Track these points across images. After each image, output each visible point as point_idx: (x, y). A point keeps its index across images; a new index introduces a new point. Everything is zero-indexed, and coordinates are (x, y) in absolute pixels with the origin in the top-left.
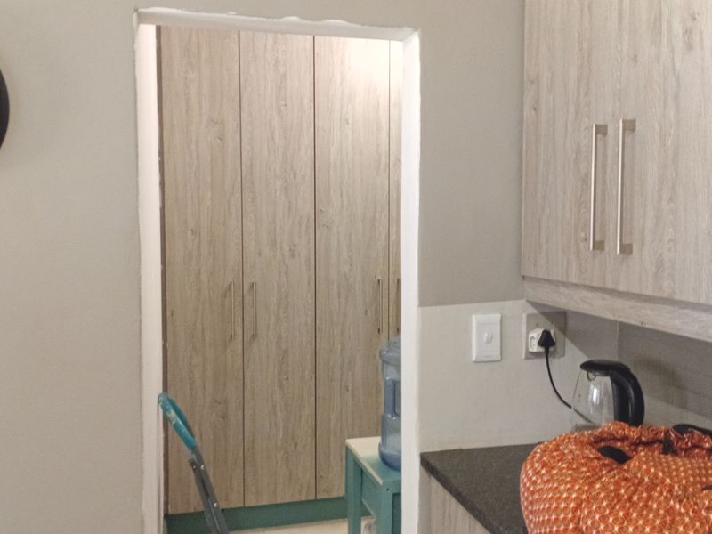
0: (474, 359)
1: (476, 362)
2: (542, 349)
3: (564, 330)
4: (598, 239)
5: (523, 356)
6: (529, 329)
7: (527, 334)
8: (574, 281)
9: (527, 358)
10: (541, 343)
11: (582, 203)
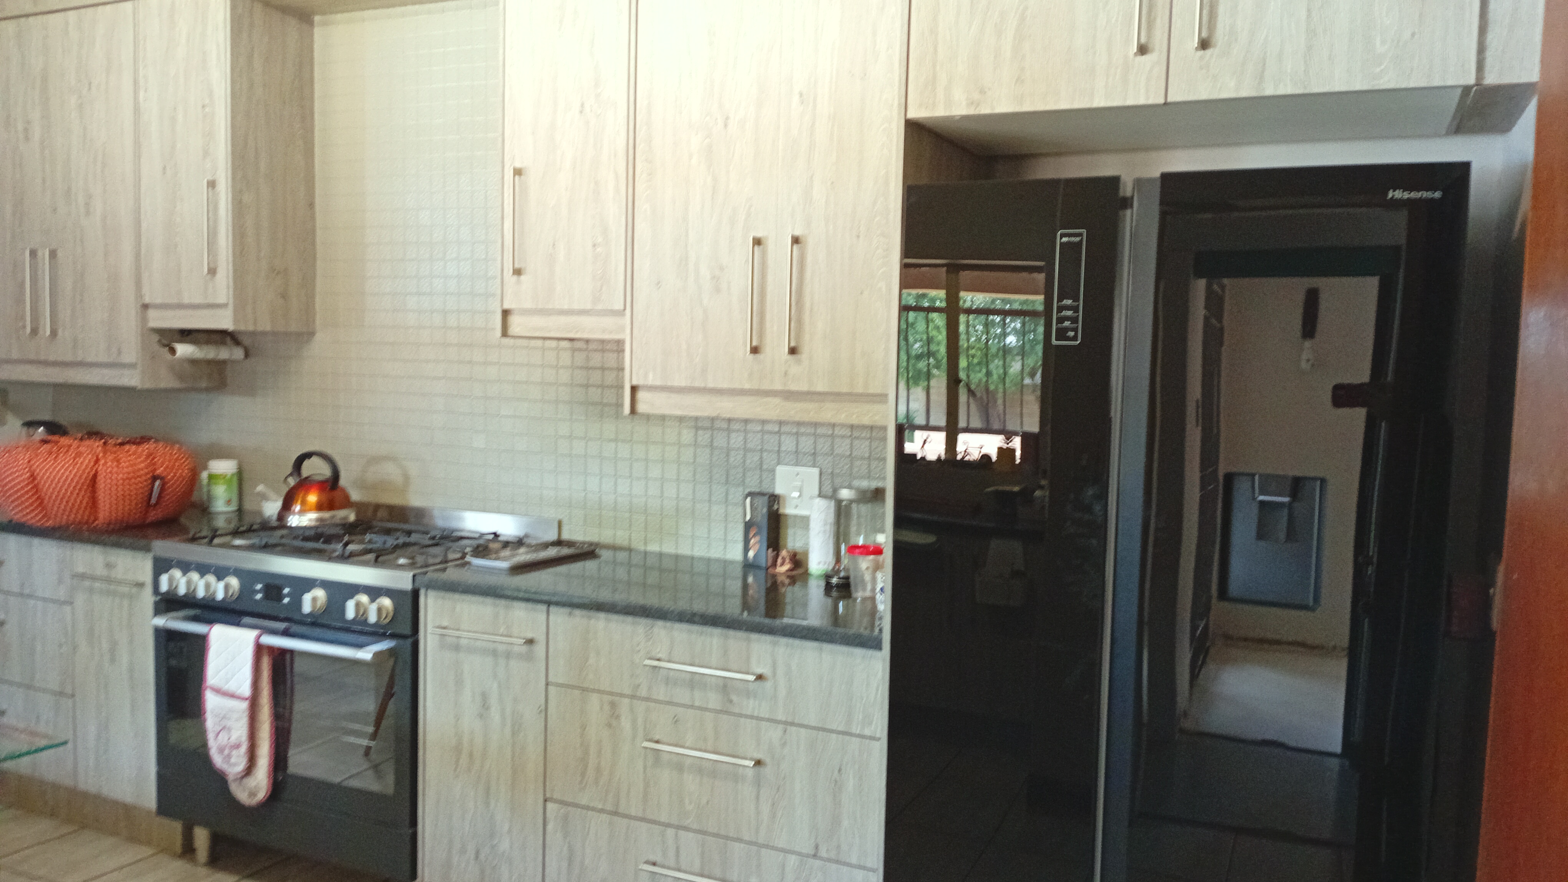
3: (5, 403)
4: (33, 326)
8: (15, 358)
11: (20, 301)
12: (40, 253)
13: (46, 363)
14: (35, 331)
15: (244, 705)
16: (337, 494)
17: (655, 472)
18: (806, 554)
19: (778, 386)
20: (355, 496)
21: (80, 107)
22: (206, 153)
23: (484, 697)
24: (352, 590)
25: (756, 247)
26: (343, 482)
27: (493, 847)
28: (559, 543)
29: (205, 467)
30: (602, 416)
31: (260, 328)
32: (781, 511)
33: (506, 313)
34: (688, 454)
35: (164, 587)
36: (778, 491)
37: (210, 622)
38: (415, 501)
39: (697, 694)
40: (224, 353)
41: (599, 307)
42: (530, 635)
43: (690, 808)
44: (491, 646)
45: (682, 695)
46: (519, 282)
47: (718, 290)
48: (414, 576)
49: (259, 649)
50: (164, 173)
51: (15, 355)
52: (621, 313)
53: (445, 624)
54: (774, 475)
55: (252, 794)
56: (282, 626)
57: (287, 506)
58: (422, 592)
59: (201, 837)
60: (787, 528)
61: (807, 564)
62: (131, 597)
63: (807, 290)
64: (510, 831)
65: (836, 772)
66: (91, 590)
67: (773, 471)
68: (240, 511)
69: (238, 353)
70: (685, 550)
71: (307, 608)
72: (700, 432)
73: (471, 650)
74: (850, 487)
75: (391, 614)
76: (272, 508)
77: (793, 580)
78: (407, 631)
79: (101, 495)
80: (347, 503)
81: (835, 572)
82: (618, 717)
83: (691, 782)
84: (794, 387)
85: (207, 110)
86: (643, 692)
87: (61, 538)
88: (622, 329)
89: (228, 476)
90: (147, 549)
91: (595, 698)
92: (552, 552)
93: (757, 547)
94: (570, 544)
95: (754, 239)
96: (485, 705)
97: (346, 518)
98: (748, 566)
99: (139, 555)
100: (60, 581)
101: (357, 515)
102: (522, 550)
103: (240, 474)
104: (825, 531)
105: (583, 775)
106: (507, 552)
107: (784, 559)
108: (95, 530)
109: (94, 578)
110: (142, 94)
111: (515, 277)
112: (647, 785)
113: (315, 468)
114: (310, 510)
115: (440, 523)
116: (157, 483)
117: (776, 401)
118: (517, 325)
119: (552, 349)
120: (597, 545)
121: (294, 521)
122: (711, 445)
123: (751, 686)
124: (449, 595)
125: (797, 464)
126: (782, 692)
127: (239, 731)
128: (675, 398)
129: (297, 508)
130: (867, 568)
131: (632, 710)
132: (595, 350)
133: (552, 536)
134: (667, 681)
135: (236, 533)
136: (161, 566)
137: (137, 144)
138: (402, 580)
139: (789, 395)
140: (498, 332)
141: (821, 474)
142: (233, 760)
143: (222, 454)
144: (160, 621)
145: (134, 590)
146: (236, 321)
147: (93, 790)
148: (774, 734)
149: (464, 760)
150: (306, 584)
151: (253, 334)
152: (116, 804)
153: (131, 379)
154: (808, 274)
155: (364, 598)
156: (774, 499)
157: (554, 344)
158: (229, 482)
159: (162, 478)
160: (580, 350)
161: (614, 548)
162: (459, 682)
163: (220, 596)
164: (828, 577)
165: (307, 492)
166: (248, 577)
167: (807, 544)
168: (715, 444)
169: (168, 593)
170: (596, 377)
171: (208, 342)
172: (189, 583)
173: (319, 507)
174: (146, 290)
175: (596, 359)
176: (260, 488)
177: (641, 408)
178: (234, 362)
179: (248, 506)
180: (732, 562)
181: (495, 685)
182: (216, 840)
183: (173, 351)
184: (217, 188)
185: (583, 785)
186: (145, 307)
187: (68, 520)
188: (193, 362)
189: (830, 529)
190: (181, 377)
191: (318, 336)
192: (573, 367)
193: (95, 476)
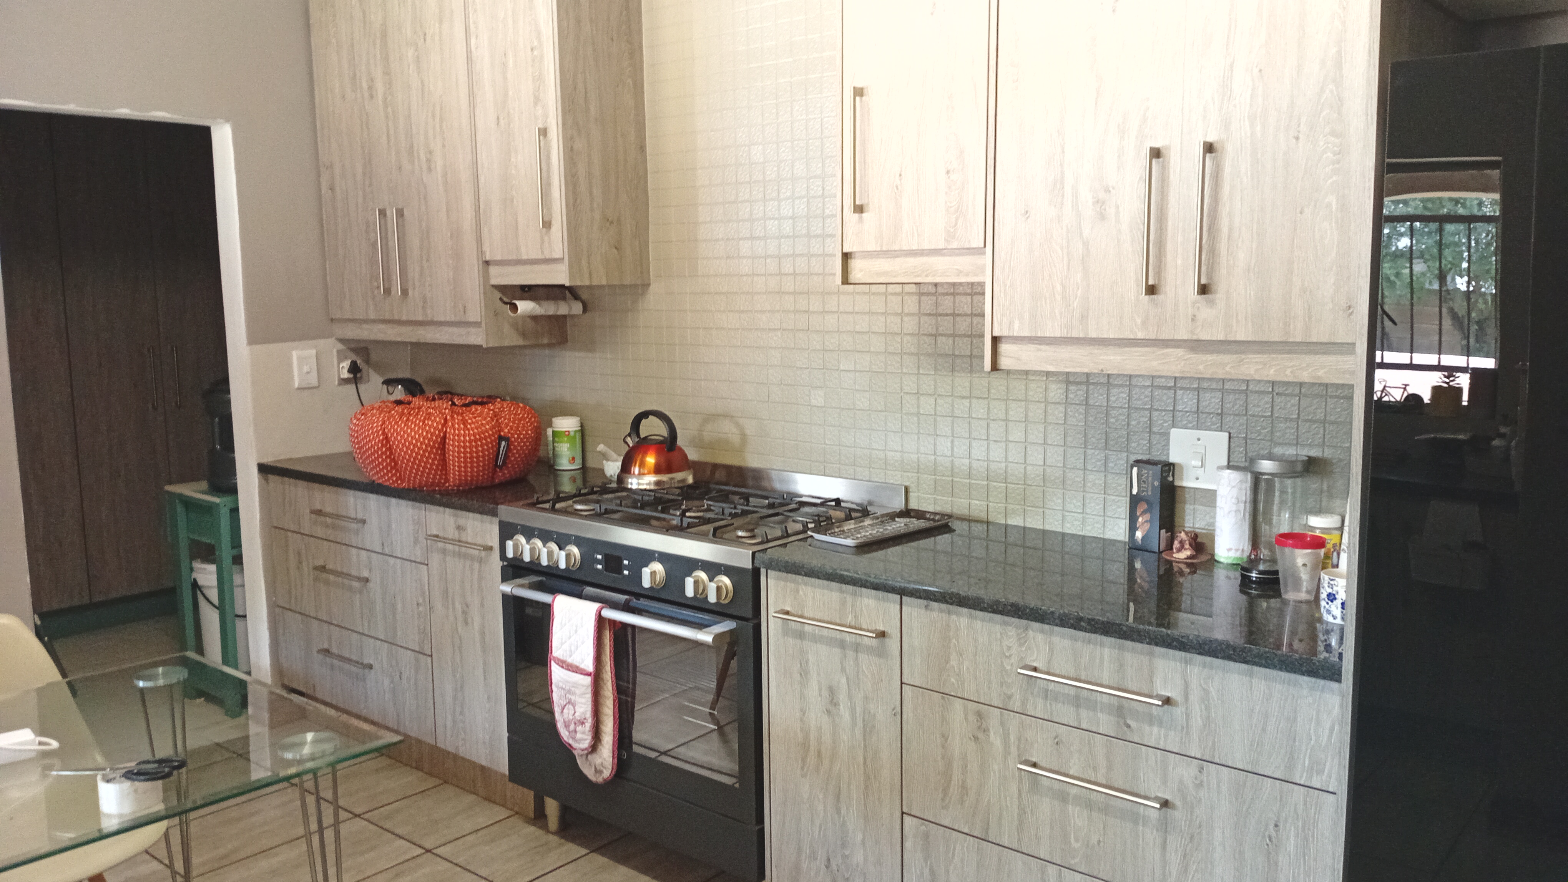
0: (296, 386)
1: (298, 389)
2: (351, 376)
3: (367, 361)
4: (386, 286)
5: (336, 383)
6: (340, 361)
7: (339, 364)
8: (373, 318)
9: (340, 384)
10: (349, 371)
11: (373, 262)
12: (388, 213)
13: (400, 323)
14: (388, 291)
15: (588, 680)
16: (675, 455)
17: (1017, 434)
18: (1211, 537)
19: (1183, 335)
20: (693, 455)
21: (418, 60)
22: (537, 100)
23: (832, 691)
24: (691, 565)
25: (1154, 161)
26: (680, 442)
27: (845, 857)
28: (907, 513)
29: (550, 425)
30: (953, 370)
31: (595, 282)
32: (1177, 483)
33: (846, 257)
34: (1058, 413)
35: (510, 554)
36: (1172, 460)
37: (554, 591)
38: (753, 462)
39: (1084, 713)
40: (563, 309)
41: (955, 245)
42: (881, 628)
43: (1076, 845)
44: (838, 635)
45: (1066, 713)
46: (861, 220)
47: (1102, 217)
48: (754, 554)
49: (601, 621)
50: (498, 124)
51: (372, 316)
52: (980, 251)
53: (788, 608)
54: (1168, 440)
55: (598, 772)
56: (623, 598)
57: (626, 468)
58: (763, 571)
59: (552, 806)
60: (1184, 503)
61: (1213, 549)
62: (481, 561)
63: (1224, 211)
64: (863, 840)
65: (1271, 827)
66: (444, 552)
67: (1166, 435)
68: (584, 469)
69: (577, 308)
70: (1054, 525)
71: (646, 583)
72: (1072, 388)
73: (816, 639)
74: (1270, 457)
75: (731, 594)
76: (613, 468)
77: (1193, 568)
78: (749, 614)
79: (450, 456)
80: (686, 464)
81: (1252, 562)
82: (986, 731)
83: (1077, 816)
84: (1205, 336)
85: (535, 53)
86: (1017, 705)
87: (414, 500)
88: (982, 269)
89: (572, 434)
90: (494, 514)
91: (958, 704)
92: (900, 525)
93: (1147, 526)
94: (920, 515)
95: (1152, 149)
96: (833, 702)
97: (684, 481)
98: (1134, 549)
99: (487, 518)
100: (416, 541)
101: (694, 478)
102: (867, 522)
103: (582, 431)
104: (1237, 511)
105: (945, 791)
106: (850, 525)
107: (1182, 543)
108: (446, 493)
109: (445, 540)
110: (473, 41)
111: (857, 215)
112: (1022, 811)
113: (653, 428)
114: (649, 473)
115: (778, 486)
116: (503, 443)
117: (1180, 352)
118: (859, 270)
119: (896, 294)
120: (950, 516)
121: (633, 483)
122: (1087, 404)
123: (1155, 711)
124: (790, 576)
125: (1198, 427)
126: (1197, 721)
127: (584, 707)
128: (1048, 351)
129: (636, 470)
130: (1304, 565)
131: (1002, 724)
132: (947, 294)
133: (898, 504)
134: (1046, 694)
135: (577, 496)
136: (507, 531)
137: (472, 95)
138: (741, 558)
139: (1197, 346)
140: (838, 279)
141: (1230, 438)
142: (579, 736)
143: (566, 411)
144: (507, 588)
145: (483, 554)
146: (571, 276)
147: (451, 749)
148: (1186, 772)
149: (811, 760)
150: (646, 556)
151: (590, 287)
152: (473, 765)
153: (476, 338)
154: (1226, 190)
155: (702, 575)
156: (1169, 468)
157: (898, 289)
158: (572, 440)
159: (507, 439)
160: (929, 294)
161: (969, 520)
162: (804, 673)
163: (562, 565)
164: (1244, 569)
165: (645, 453)
166: (588, 545)
167: (1213, 524)
168: (1091, 402)
169: (514, 558)
170: (946, 324)
171: (548, 298)
172: (532, 550)
173: (658, 470)
174: (486, 248)
175: (947, 304)
176: (601, 447)
177: (1005, 362)
178: (573, 316)
179: (591, 463)
180: (1113, 542)
181: (844, 680)
182: (565, 811)
183: (514, 308)
184: (548, 135)
185: (947, 802)
186: (487, 263)
187: (420, 483)
188: (535, 318)
189: (1244, 509)
190: (524, 335)
191: (653, 288)
192: (920, 314)
193: (444, 438)
